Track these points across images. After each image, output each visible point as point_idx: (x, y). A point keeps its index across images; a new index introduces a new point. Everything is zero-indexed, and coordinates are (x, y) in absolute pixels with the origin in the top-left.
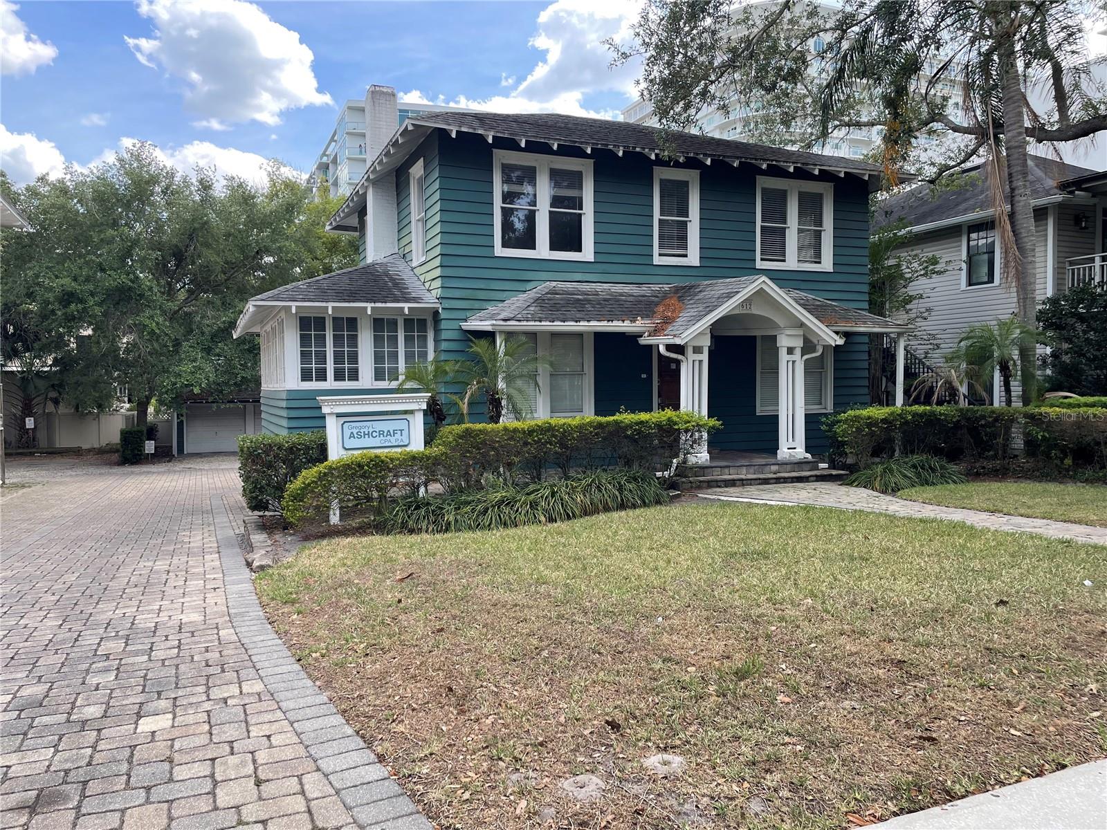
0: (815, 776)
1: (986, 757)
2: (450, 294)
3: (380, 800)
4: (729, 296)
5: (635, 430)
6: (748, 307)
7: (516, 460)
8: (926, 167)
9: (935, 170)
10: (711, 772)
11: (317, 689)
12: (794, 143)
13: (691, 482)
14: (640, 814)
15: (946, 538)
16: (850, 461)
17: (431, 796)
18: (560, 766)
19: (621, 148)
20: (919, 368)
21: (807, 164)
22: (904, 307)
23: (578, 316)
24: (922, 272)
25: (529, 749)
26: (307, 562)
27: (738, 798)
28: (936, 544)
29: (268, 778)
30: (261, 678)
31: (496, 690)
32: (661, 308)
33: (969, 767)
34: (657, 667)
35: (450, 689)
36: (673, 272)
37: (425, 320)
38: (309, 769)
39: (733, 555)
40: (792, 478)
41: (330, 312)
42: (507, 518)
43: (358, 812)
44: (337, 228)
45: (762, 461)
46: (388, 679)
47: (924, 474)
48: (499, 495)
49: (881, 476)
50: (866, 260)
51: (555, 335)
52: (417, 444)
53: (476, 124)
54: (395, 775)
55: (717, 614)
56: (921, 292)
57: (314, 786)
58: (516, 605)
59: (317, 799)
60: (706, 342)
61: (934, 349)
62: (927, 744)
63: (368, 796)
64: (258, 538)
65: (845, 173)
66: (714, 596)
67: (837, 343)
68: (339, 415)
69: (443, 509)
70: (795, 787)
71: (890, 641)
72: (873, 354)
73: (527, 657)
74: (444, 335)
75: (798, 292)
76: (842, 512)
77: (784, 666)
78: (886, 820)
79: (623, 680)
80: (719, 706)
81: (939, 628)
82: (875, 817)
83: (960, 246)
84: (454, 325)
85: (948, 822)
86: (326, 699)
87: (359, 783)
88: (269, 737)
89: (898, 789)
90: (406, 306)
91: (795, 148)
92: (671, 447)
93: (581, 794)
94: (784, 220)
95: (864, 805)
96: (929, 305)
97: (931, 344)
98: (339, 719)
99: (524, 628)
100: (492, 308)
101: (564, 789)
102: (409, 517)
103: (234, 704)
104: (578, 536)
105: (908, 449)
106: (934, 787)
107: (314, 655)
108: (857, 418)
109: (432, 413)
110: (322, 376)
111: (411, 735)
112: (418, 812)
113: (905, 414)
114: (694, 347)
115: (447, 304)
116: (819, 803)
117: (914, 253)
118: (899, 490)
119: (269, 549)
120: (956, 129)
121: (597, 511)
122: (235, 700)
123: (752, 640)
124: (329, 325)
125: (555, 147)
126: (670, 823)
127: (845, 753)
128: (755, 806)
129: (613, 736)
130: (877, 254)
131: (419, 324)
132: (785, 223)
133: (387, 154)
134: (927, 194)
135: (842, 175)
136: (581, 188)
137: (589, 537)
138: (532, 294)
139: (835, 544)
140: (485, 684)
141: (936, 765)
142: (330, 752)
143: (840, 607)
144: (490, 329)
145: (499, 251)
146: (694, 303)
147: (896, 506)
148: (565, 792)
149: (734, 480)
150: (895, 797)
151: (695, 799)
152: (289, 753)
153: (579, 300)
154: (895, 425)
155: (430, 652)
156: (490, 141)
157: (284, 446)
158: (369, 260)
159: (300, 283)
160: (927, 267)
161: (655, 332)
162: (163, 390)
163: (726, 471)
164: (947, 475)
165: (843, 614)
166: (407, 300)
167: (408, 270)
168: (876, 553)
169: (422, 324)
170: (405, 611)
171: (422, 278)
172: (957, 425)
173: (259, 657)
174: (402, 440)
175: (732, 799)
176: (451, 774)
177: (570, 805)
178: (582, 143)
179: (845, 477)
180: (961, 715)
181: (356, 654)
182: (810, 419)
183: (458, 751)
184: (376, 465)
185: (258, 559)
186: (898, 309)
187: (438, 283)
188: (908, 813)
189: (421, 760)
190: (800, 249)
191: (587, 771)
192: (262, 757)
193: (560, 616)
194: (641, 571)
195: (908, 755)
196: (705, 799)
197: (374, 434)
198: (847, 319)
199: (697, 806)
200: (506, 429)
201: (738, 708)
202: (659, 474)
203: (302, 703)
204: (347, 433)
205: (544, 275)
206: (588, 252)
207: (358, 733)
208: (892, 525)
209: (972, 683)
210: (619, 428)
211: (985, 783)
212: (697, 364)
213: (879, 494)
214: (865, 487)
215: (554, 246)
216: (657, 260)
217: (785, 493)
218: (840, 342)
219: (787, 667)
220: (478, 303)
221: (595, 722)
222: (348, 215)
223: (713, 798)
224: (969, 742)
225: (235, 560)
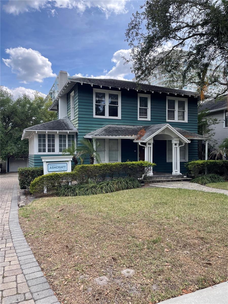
0: (174, 277)
1: (226, 270)
2: (80, 128)
3: (39, 284)
4: (158, 129)
5: (132, 166)
6: (164, 132)
7: (97, 175)
8: (214, 94)
9: (216, 95)
10: (142, 275)
11: (28, 245)
12: (177, 87)
13: (148, 181)
14: (118, 290)
15: (218, 198)
16: (193, 175)
17: (55, 283)
18: (96, 273)
19: (129, 88)
20: (212, 149)
21: (180, 93)
22: (208, 132)
23: (116, 134)
24: (213, 123)
25: (87, 267)
26: (34, 205)
27: (149, 284)
28: (215, 200)
29: (7, 276)
30: (13, 242)
31: (81, 247)
32: (139, 132)
33: (221, 273)
34: (130, 239)
35: (67, 247)
36: (143, 122)
37: (74, 135)
38: (20, 273)
39: (157, 203)
40: (176, 180)
41: (47, 133)
42: (94, 192)
43: (32, 288)
44: (51, 110)
45: (167, 175)
46: (50, 243)
47: (213, 179)
48: (92, 185)
49: (201, 180)
50: (197, 120)
51: (110, 139)
52: (69, 170)
53: (88, 81)
54: (46, 275)
55: (150, 222)
56: (212, 128)
57: (20, 278)
58: (92, 219)
59: (20, 283)
60: (152, 142)
61: (216, 144)
62: (208, 265)
63: (36, 283)
64: (23, 197)
65: (191, 95)
66: (150, 216)
67: (189, 142)
68: (47, 162)
69: (75, 189)
70: (167, 281)
71: (200, 231)
72: (199, 145)
73: (92, 236)
74: (79, 139)
75: (178, 128)
76: (190, 190)
77: (168, 239)
78: (194, 292)
79: (119, 244)
80: (147, 253)
81: (214, 227)
82: (191, 290)
83: (223, 116)
84: (82, 137)
85: (213, 292)
86: (30, 249)
87: (34, 278)
88: (10, 262)
89: (199, 281)
90: (68, 131)
91: (178, 89)
92: (142, 171)
93: (101, 283)
94: (174, 108)
95: (188, 286)
96: (214, 132)
97: (215, 143)
98: (33, 256)
99: (93, 226)
100: (92, 132)
101: (96, 281)
102: (65, 191)
103: (2, 250)
104: (113, 197)
105: (209, 172)
106: (210, 280)
107: (30, 234)
108: (194, 163)
109: (74, 161)
110: (44, 151)
111: (53, 262)
112: (50, 288)
113: (208, 162)
114: (149, 143)
115: (80, 131)
116: (174, 286)
117: (210, 118)
118: (206, 184)
119: (25, 201)
120: (221, 84)
121: (120, 190)
122: (3, 249)
123: (159, 230)
124: (47, 136)
125: (110, 88)
126: (127, 293)
127: (183, 269)
128: (154, 287)
129: (114, 263)
130: (200, 118)
131: (72, 136)
132: (174, 109)
133: (64, 89)
134: (214, 102)
135: (190, 96)
136: (118, 99)
137: (117, 198)
138: (104, 128)
139: (186, 200)
140: (78, 245)
141: (211, 273)
142: (27, 267)
143: (186, 220)
144: (91, 138)
145: (95, 116)
146: (149, 131)
147: (205, 189)
148: (96, 282)
149: (160, 181)
150: (198, 284)
151: (136, 285)
152: (15, 267)
153: (117, 130)
154: (205, 165)
155: (64, 234)
156: (92, 86)
157: (31, 171)
158: (59, 119)
159: (39, 125)
160: (214, 122)
161: (138, 139)
162: (2, 154)
163: (158, 178)
164: (220, 180)
165: (187, 222)
166: (69, 130)
167: (69, 122)
168: (198, 203)
169: (73, 136)
170: (59, 220)
171: (73, 124)
172: (222, 165)
173: (14, 235)
174: (65, 169)
175: (147, 285)
176: (62, 275)
177: (97, 287)
178: (118, 87)
179: (191, 180)
180: (219, 256)
181: (42, 235)
182: (181, 163)
183: (66, 267)
184: (57, 176)
185: (21, 204)
186: (206, 133)
187: (77, 125)
188: (201, 289)
189: (54, 270)
190: (179, 116)
191: (104, 275)
192: (6, 269)
193: (104, 223)
194: (130, 208)
195: (202, 269)
196: (139, 285)
197: (57, 167)
198: (192, 136)
199: (136, 287)
200: (94, 166)
201: (153, 253)
202: (139, 179)
203: (23, 250)
204: (49, 167)
205: (107, 123)
206: (119, 117)
207: (37, 260)
208: (203, 194)
209: (224, 245)
210: (127, 166)
211: (225, 279)
212: (149, 148)
213: (200, 185)
214: (196, 183)
215: (110, 115)
216: (139, 119)
217: (174, 184)
218: (190, 142)
219: (169, 239)
220: (88, 130)
221: (109, 258)
222: (54, 106)
223: (141, 284)
224: (221, 265)
225: (15, 203)
